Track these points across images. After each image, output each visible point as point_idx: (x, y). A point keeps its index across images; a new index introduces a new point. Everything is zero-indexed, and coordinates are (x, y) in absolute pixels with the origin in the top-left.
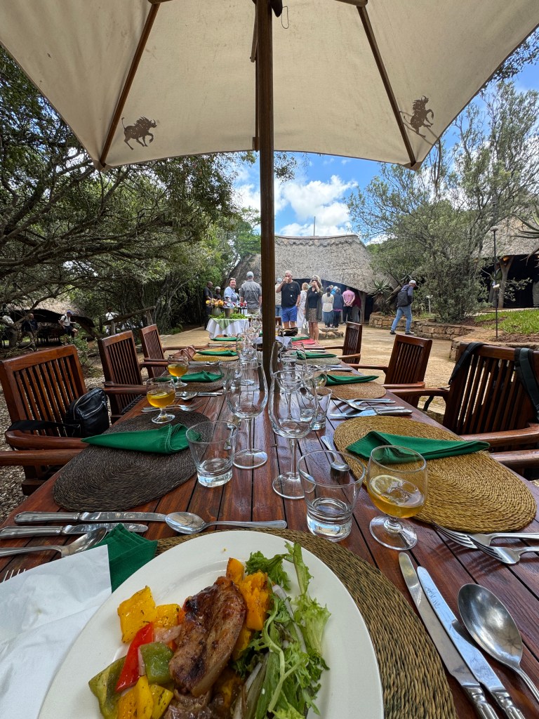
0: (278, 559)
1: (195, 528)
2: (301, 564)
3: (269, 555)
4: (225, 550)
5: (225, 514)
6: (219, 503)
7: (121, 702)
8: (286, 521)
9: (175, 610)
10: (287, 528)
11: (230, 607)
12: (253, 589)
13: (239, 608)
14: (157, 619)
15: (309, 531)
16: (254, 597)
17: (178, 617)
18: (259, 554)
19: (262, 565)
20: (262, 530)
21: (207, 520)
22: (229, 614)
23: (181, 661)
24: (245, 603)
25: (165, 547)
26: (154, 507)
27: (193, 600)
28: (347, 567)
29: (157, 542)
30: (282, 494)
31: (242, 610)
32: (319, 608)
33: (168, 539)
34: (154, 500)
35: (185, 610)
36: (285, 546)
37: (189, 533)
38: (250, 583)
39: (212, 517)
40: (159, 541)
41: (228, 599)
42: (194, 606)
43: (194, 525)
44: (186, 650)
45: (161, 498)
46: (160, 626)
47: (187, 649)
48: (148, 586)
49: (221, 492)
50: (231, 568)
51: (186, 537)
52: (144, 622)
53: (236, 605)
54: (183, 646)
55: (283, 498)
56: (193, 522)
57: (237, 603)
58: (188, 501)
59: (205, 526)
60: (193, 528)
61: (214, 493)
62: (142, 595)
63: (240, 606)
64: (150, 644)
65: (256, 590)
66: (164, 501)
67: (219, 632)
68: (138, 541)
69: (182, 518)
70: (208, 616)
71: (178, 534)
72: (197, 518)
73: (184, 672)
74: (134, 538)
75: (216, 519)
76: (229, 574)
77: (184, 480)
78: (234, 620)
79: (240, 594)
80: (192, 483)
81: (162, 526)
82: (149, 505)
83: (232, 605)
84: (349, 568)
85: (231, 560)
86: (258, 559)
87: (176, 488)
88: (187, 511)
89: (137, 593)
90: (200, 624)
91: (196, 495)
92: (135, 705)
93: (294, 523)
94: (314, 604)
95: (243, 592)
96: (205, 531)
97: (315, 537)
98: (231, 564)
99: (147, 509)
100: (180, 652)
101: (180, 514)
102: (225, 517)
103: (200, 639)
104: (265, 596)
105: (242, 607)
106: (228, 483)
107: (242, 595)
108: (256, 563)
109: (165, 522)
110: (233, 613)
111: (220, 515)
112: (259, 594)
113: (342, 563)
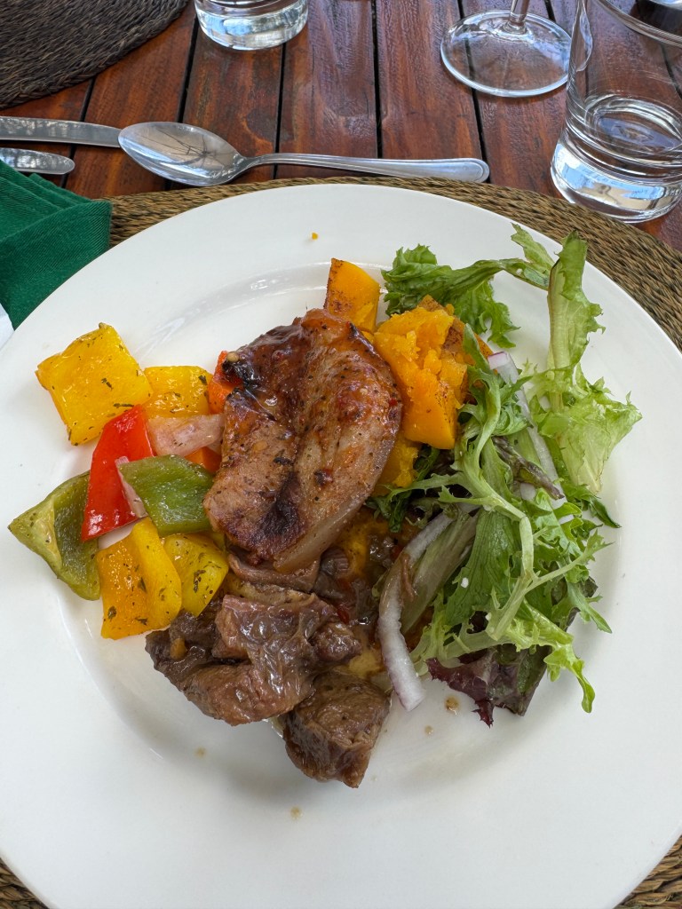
0: (485, 271)
1: (217, 170)
2: (578, 297)
3: (454, 257)
4: (315, 236)
5: (299, 132)
6: (275, 100)
7: (101, 559)
8: (485, 158)
9: (195, 380)
10: (488, 181)
11: (357, 396)
12: (422, 353)
13: (383, 397)
14: (151, 398)
15: (553, 191)
16: (426, 376)
17: (206, 394)
18: (422, 254)
19: (434, 283)
20: (414, 183)
21: (247, 149)
22: (356, 413)
23: (234, 501)
24: (397, 384)
25: (134, 216)
26: (80, 106)
27: (242, 362)
28: (665, 291)
29: (108, 206)
30: (472, 78)
31: (392, 404)
32: (610, 403)
33: (140, 197)
34: (74, 83)
35: (223, 381)
36: (513, 237)
37: (203, 184)
38: (412, 336)
39: (259, 141)
40: (114, 201)
41: (345, 372)
42: (247, 375)
43: (208, 162)
44: (242, 475)
45: (94, 78)
46: (162, 412)
47: (244, 471)
48: (107, 322)
49: (277, 66)
50: (338, 286)
51: (191, 194)
52: (117, 405)
53: (373, 391)
54: (233, 464)
55: (473, 92)
56: (205, 154)
57: (376, 386)
58: (180, 89)
59: (242, 165)
60: (210, 170)
61: (255, 68)
62: (94, 345)
63: (387, 394)
64: (145, 461)
65: (432, 357)
66: (107, 87)
67: (331, 450)
68: (52, 198)
69: (170, 140)
70: (290, 403)
71: (168, 185)
72: (215, 142)
73: (246, 523)
74: (38, 192)
75: (272, 146)
76: (336, 300)
77: (157, 22)
78: (373, 428)
79: (382, 362)
80: (183, 36)
81: (116, 161)
82: (62, 99)
83: (364, 391)
84: (669, 293)
85: (337, 266)
86: (424, 269)
87: (132, 51)
88: (180, 120)
89: (79, 341)
90: (271, 418)
91: (201, 72)
92: (137, 569)
93: (508, 168)
94: (596, 391)
95: (392, 359)
96: (244, 179)
97: (575, 211)
98: (340, 277)
99: (57, 109)
100: (228, 479)
101: (160, 128)
102: (297, 142)
103: (275, 451)
104: (456, 370)
105: (393, 395)
106: (296, 38)
107: (387, 364)
108: (420, 277)
109: (120, 150)
110: (369, 411)
111: (284, 135)
112: (439, 365)
113: (652, 281)
